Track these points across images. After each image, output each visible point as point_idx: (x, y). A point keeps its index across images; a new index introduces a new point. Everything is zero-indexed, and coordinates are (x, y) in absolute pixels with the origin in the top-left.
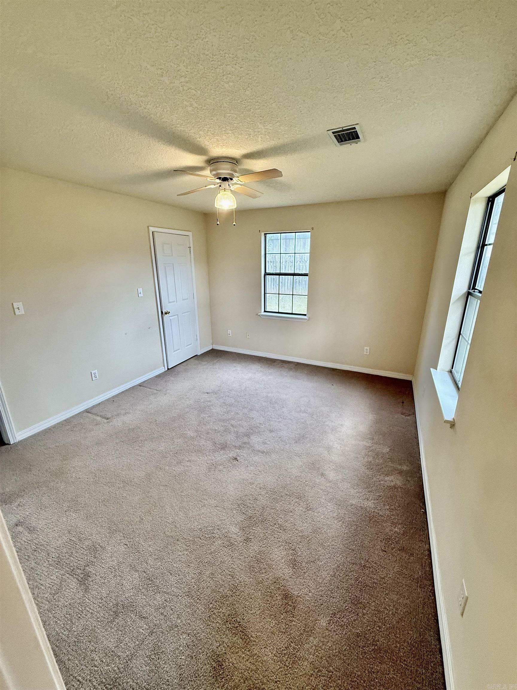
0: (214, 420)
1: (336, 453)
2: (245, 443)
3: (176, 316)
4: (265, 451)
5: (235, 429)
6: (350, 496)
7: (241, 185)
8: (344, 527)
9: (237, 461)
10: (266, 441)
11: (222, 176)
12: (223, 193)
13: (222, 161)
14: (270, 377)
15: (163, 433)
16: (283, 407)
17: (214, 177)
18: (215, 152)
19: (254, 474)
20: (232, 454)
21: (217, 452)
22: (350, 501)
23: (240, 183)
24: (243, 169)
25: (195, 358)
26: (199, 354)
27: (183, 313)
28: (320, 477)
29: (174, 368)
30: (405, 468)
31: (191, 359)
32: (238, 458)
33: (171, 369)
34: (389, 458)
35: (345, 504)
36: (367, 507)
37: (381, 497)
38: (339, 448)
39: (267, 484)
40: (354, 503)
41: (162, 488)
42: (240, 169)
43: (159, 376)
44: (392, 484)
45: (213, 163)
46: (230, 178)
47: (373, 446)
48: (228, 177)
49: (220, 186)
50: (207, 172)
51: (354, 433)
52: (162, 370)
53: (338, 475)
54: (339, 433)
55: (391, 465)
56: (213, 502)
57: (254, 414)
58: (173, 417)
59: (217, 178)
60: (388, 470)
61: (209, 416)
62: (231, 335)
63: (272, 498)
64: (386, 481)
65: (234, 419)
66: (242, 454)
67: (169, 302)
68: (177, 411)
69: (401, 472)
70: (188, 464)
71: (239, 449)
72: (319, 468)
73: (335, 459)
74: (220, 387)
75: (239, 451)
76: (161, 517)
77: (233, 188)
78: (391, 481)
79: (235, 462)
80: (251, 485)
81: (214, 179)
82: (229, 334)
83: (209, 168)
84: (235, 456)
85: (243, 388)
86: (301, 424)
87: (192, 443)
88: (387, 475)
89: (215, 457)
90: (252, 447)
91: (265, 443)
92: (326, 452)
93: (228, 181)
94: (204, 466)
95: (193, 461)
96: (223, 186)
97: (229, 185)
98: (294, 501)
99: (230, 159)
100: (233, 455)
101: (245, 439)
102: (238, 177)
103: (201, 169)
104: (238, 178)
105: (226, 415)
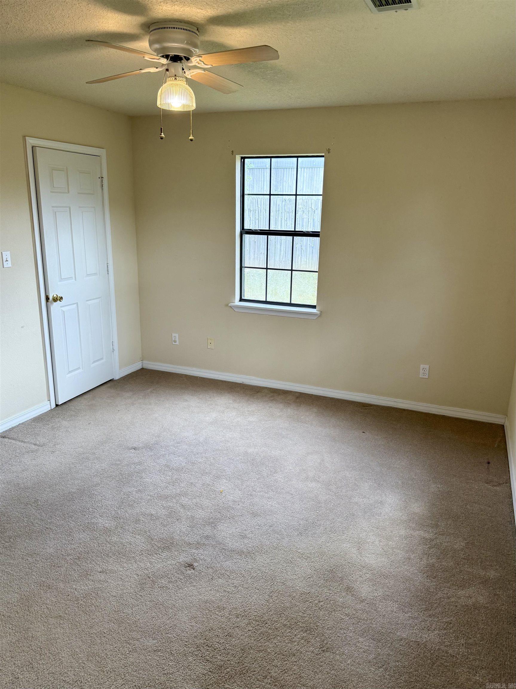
0: (149, 497)
1: (372, 551)
2: (207, 537)
3: (75, 305)
4: (245, 550)
5: (188, 513)
6: (398, 624)
7: (204, 69)
8: (388, 677)
9: (194, 569)
10: (247, 532)
11: (172, 54)
12: (171, 82)
13: (172, 26)
14: (251, 419)
15: (50, 523)
16: (276, 472)
17: (156, 54)
18: (160, 11)
19: (225, 591)
20: (183, 558)
21: (156, 554)
22: (398, 634)
23: (202, 65)
24: (207, 41)
25: (109, 385)
26: (117, 377)
27: (87, 301)
28: (344, 594)
29: (70, 404)
30: (492, 574)
31: (102, 387)
32: (195, 564)
33: (64, 406)
34: (464, 559)
35: (389, 639)
36: (427, 641)
37: (451, 625)
38: (377, 542)
39: (249, 609)
40: (404, 636)
41: (52, 621)
42: (202, 42)
43: (40, 419)
44: (470, 602)
45: (155, 30)
46: (185, 57)
47: (436, 538)
48: (182, 55)
49: (167, 70)
50: (144, 44)
51: (403, 516)
52: (46, 406)
53: (376, 590)
54: (378, 517)
55: (469, 570)
56: (150, 643)
57: (223, 485)
58: (70, 493)
59: (163, 56)
60: (463, 579)
61: (139, 490)
62: (177, 343)
63: (259, 632)
64: (459, 598)
65: (186, 494)
66: (202, 557)
67: (61, 279)
68: (76, 482)
69: (485, 582)
70: (102, 577)
71: (197, 548)
72: (342, 579)
73: (371, 562)
74: (159, 437)
75: (197, 552)
76: (53, 673)
77: (189, 74)
78: (467, 597)
79: (190, 572)
80: (220, 611)
81: (158, 58)
82: (175, 342)
83: (147, 38)
84: (188, 560)
85: (201, 439)
86: (308, 502)
87: (108, 540)
88: (462, 587)
89: (151, 563)
90: (220, 544)
91: (244, 537)
92: (354, 550)
93: (181, 62)
94: (132, 580)
95: (112, 571)
96: (172, 70)
97: (183, 69)
98: (299, 636)
99: (186, 25)
100: (186, 559)
101: (208, 531)
102: (199, 56)
103: (132, 37)
104: (200, 58)
105: (171, 487)
